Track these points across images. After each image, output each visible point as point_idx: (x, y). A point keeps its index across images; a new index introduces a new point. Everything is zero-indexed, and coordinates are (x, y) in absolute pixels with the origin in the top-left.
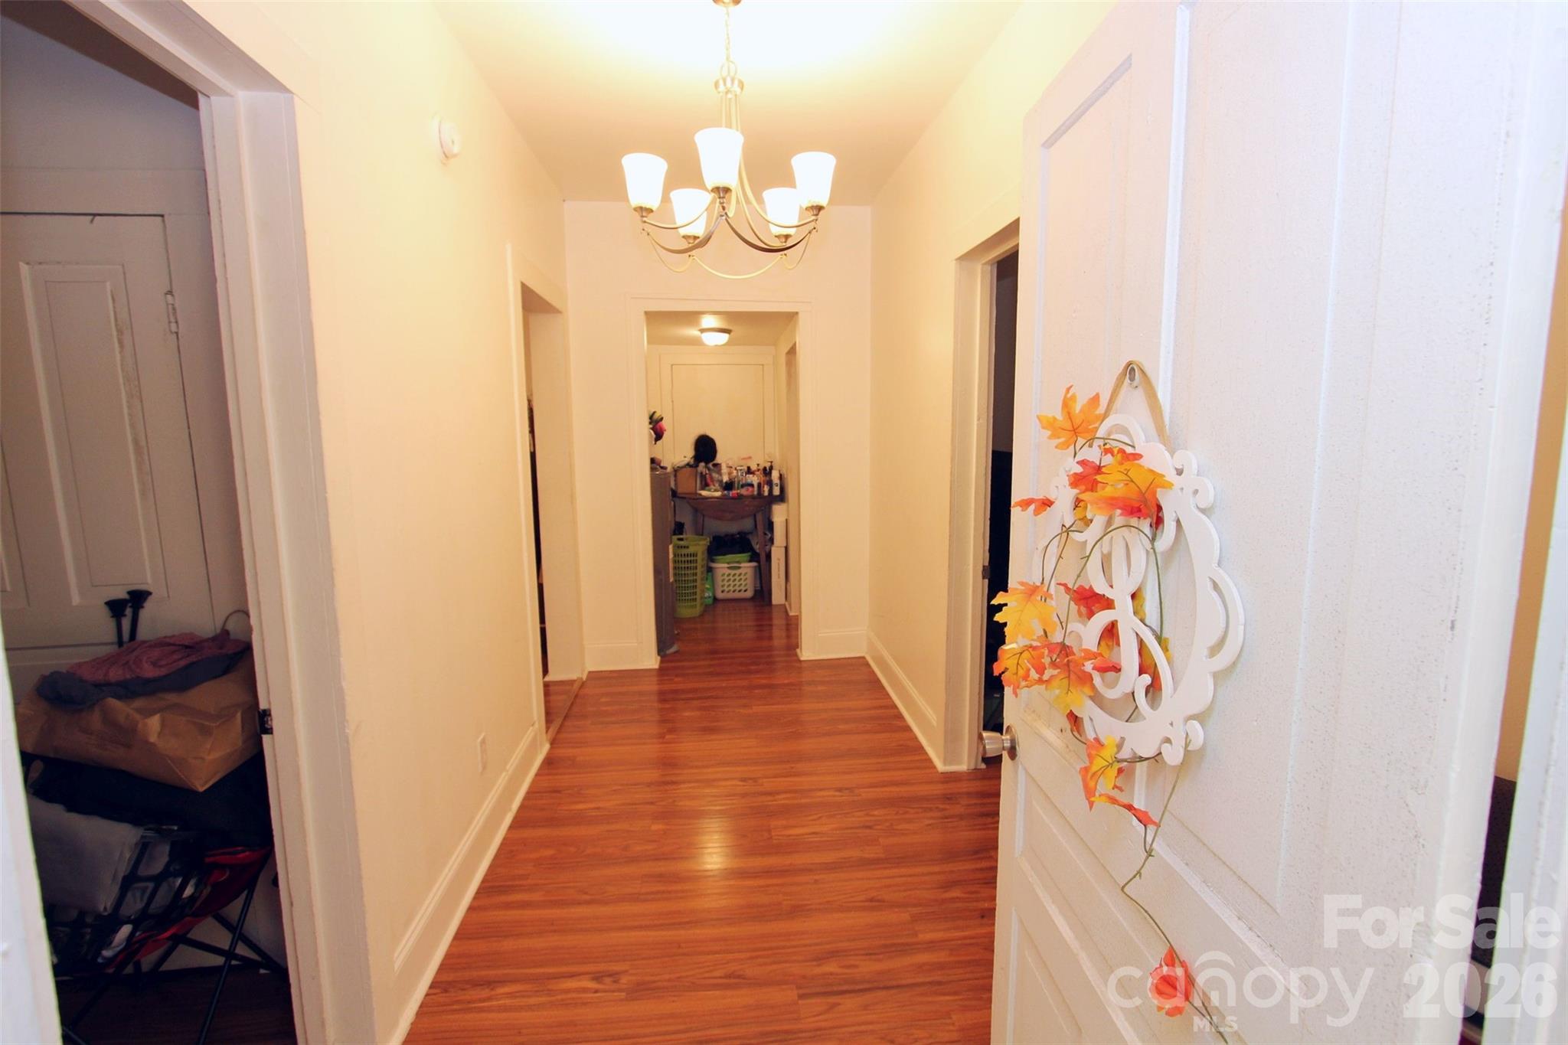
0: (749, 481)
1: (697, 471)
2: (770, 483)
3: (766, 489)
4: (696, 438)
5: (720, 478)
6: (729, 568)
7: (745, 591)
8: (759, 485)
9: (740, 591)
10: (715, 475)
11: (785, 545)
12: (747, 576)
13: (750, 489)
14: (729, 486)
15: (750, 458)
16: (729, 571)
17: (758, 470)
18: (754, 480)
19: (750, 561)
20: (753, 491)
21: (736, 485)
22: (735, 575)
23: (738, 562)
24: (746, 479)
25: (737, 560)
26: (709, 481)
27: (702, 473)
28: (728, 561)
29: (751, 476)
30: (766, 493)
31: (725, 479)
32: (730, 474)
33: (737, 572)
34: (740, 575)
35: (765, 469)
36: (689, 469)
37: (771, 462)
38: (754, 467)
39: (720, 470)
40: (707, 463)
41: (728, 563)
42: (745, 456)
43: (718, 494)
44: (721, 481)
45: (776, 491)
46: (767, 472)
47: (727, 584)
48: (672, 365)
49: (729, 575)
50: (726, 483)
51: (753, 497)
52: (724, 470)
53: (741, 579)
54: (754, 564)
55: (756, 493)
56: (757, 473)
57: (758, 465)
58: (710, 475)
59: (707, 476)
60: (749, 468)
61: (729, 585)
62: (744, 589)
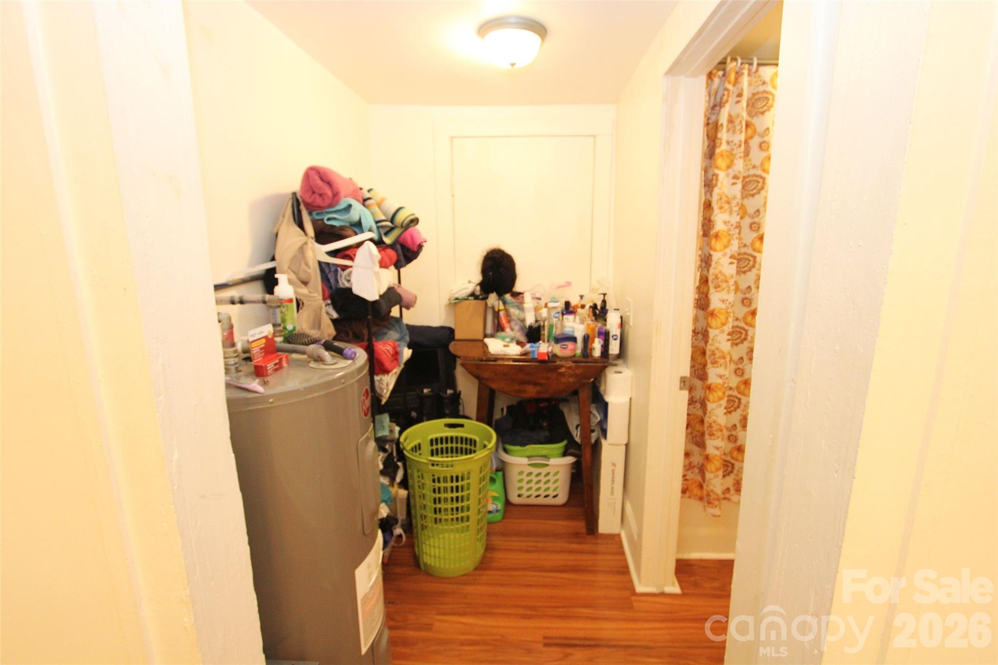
0: (568, 330)
1: (486, 304)
2: (605, 336)
3: (597, 346)
4: (485, 254)
5: (521, 316)
6: (530, 465)
7: (555, 497)
8: (587, 339)
9: (546, 496)
10: (514, 311)
11: (625, 442)
12: (558, 476)
13: (570, 345)
14: (533, 334)
15: (569, 284)
16: (531, 469)
17: (583, 307)
18: (576, 326)
19: (565, 454)
20: (574, 350)
21: (546, 332)
22: (539, 474)
23: (546, 457)
24: (562, 326)
25: (544, 453)
26: (504, 320)
27: (493, 308)
28: (528, 454)
29: (571, 317)
30: (597, 353)
31: (530, 320)
32: (536, 309)
33: (544, 471)
34: (548, 474)
35: (594, 307)
36: (472, 302)
37: (604, 295)
38: (574, 301)
39: (522, 303)
40: (500, 295)
41: (529, 457)
42: (562, 282)
43: (514, 350)
44: (523, 321)
45: (614, 348)
46: (600, 312)
47: (526, 486)
48: (452, 138)
49: (530, 474)
50: (530, 327)
51: (572, 358)
52: (529, 303)
53: (548, 481)
54: (570, 460)
55: (579, 351)
56: (579, 310)
57: (582, 297)
58: (506, 310)
59: (502, 314)
60: (567, 304)
61: (530, 489)
62: (553, 494)
